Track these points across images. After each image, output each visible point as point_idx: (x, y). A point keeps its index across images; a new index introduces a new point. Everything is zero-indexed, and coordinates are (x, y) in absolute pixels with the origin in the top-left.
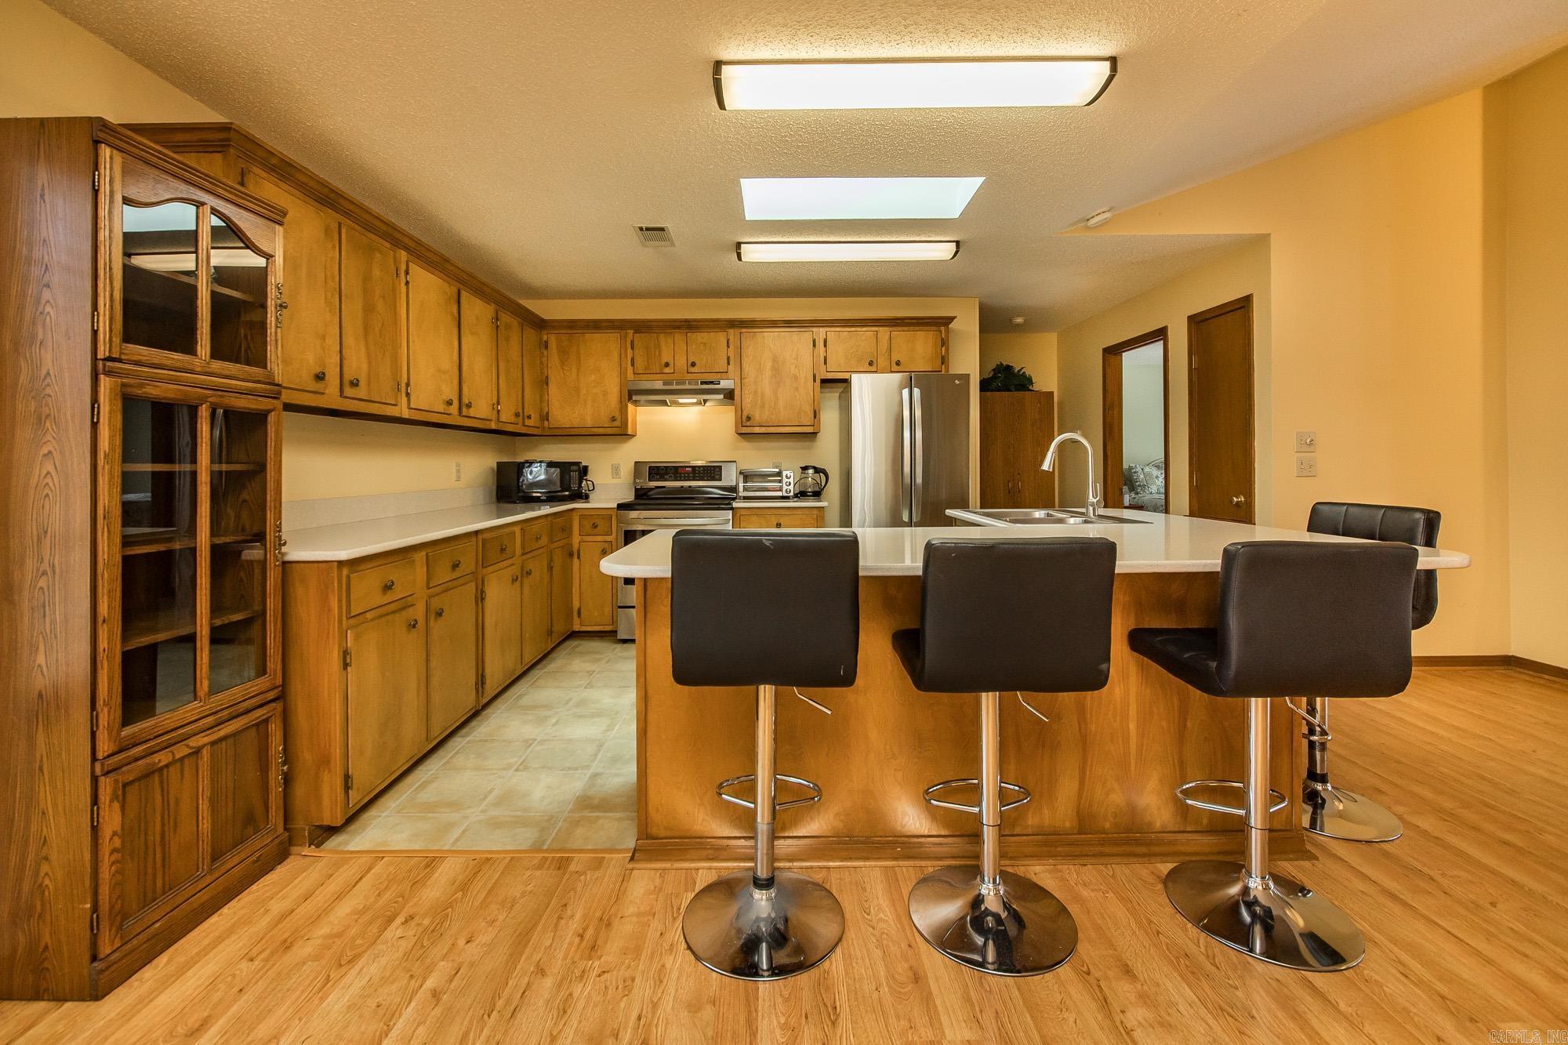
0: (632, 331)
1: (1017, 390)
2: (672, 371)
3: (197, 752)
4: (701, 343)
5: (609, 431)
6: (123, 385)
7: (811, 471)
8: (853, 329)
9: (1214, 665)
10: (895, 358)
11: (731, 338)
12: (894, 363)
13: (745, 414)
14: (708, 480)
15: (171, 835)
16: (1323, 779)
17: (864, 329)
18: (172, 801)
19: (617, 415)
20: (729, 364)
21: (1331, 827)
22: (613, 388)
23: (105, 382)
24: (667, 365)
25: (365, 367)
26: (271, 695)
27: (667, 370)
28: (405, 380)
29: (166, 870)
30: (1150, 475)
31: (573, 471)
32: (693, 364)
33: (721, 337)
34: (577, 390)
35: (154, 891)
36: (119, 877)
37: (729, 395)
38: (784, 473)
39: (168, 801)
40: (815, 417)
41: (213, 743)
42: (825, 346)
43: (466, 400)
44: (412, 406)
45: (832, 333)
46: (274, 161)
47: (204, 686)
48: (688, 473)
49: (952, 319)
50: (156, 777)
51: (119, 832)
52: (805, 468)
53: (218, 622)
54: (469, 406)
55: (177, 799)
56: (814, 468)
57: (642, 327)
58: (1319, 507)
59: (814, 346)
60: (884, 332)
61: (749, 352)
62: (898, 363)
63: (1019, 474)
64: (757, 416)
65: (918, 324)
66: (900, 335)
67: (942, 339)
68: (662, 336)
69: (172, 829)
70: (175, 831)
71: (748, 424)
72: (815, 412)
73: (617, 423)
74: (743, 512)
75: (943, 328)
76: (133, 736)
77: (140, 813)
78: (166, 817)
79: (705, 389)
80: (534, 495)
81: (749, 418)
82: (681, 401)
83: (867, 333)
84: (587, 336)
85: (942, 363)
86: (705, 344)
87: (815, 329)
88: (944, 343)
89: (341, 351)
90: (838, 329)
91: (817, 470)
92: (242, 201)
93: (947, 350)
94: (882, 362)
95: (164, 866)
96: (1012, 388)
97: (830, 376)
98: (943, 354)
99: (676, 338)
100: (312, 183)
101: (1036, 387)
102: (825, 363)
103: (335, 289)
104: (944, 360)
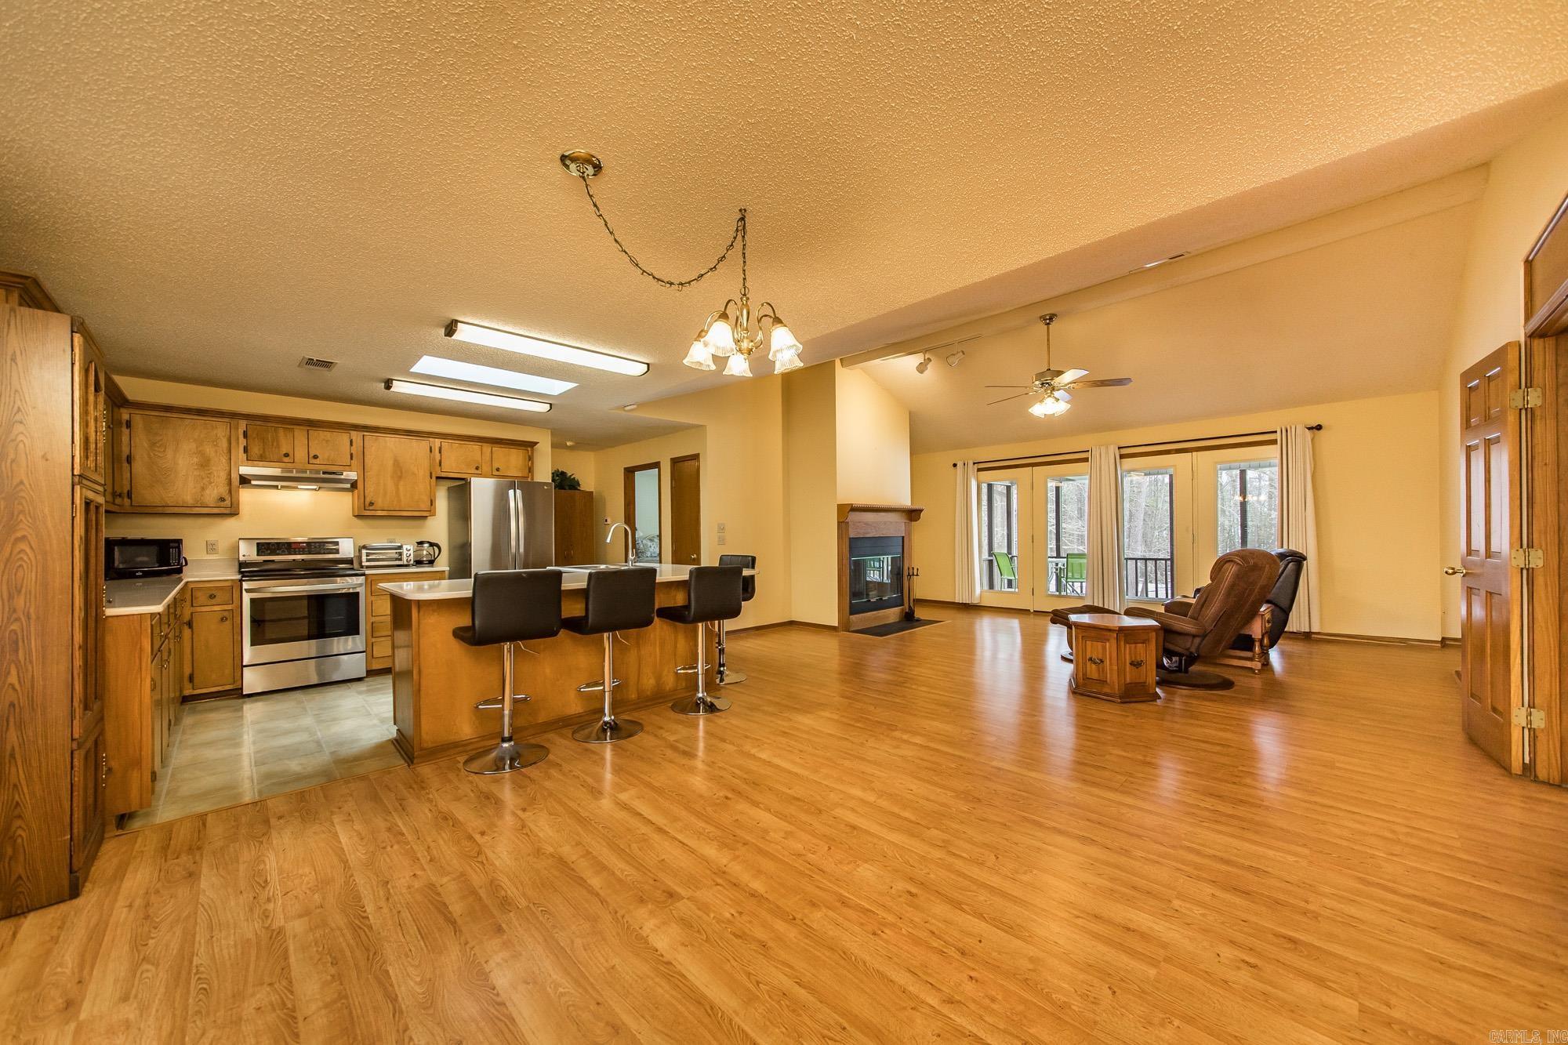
1: (570, 489)
4: (324, 440)
7: (426, 545)
9: (687, 613)
10: (496, 465)
12: (494, 469)
13: (368, 500)
16: (723, 665)
20: (351, 458)
21: (727, 680)
30: (646, 545)
37: (354, 485)
38: (405, 547)
40: (432, 505)
42: (440, 452)
45: (446, 444)
48: (304, 548)
49: (536, 443)
52: (421, 543)
56: (428, 542)
58: (724, 557)
59: (431, 451)
60: (487, 448)
62: (498, 470)
64: (380, 502)
65: (512, 444)
66: (499, 451)
67: (529, 456)
71: (371, 508)
72: (431, 501)
74: (374, 578)
75: (529, 449)
79: (327, 479)
82: (299, 487)
83: (475, 447)
85: (529, 472)
86: (327, 441)
87: (431, 439)
88: (531, 458)
91: (432, 545)
93: (533, 463)
94: (485, 468)
96: (567, 488)
97: (443, 475)
99: (296, 433)
101: (582, 488)
102: (440, 465)
104: (531, 470)
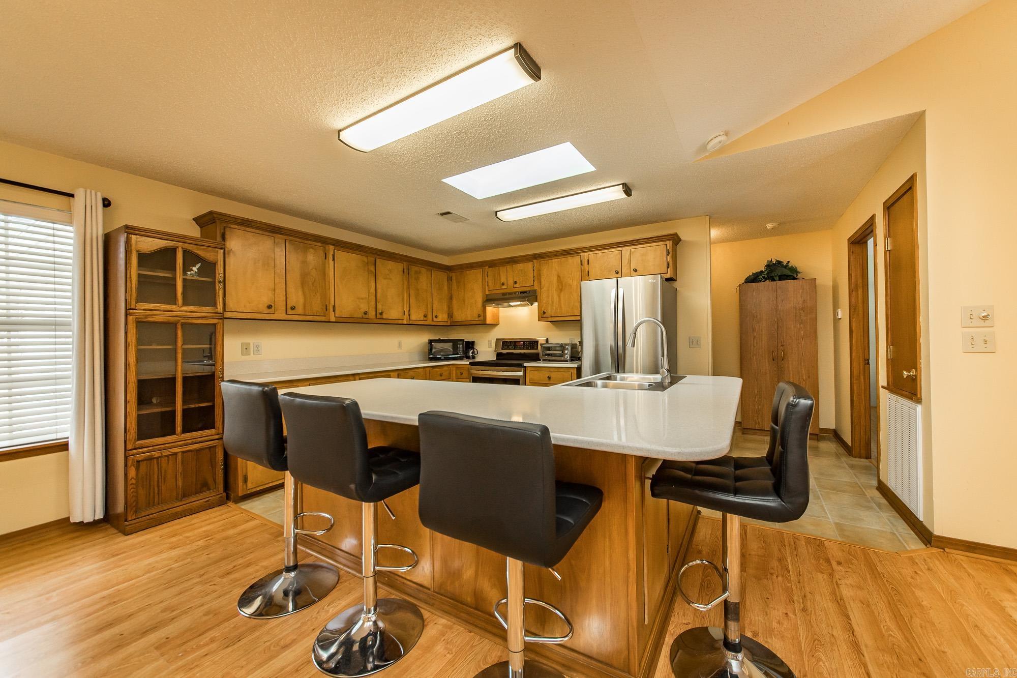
0: (487, 267)
2: (506, 287)
3: (176, 454)
5: (478, 322)
6: (137, 318)
8: (606, 251)
11: (535, 265)
14: (530, 349)
15: (163, 484)
17: (613, 250)
18: (163, 472)
19: (482, 314)
22: (479, 299)
23: (130, 318)
24: (503, 284)
25: (301, 300)
26: (216, 437)
27: (504, 287)
28: (332, 303)
29: (160, 496)
31: (460, 344)
32: (516, 283)
33: (530, 265)
34: (464, 300)
35: (154, 502)
36: (135, 494)
39: (161, 472)
41: (183, 452)
43: (379, 311)
44: (336, 316)
46: (239, 221)
47: (179, 429)
50: (155, 460)
51: (135, 477)
53: (185, 407)
54: (381, 314)
55: (165, 471)
57: (492, 264)
61: (545, 272)
63: (783, 346)
68: (501, 268)
69: (163, 482)
70: (164, 483)
73: (481, 318)
76: (141, 444)
77: (147, 472)
78: (160, 476)
80: (438, 356)
81: (544, 313)
84: (468, 272)
89: (286, 295)
90: (596, 252)
92: (200, 243)
95: (158, 494)
98: (668, 261)
100: (263, 226)
103: (283, 268)
